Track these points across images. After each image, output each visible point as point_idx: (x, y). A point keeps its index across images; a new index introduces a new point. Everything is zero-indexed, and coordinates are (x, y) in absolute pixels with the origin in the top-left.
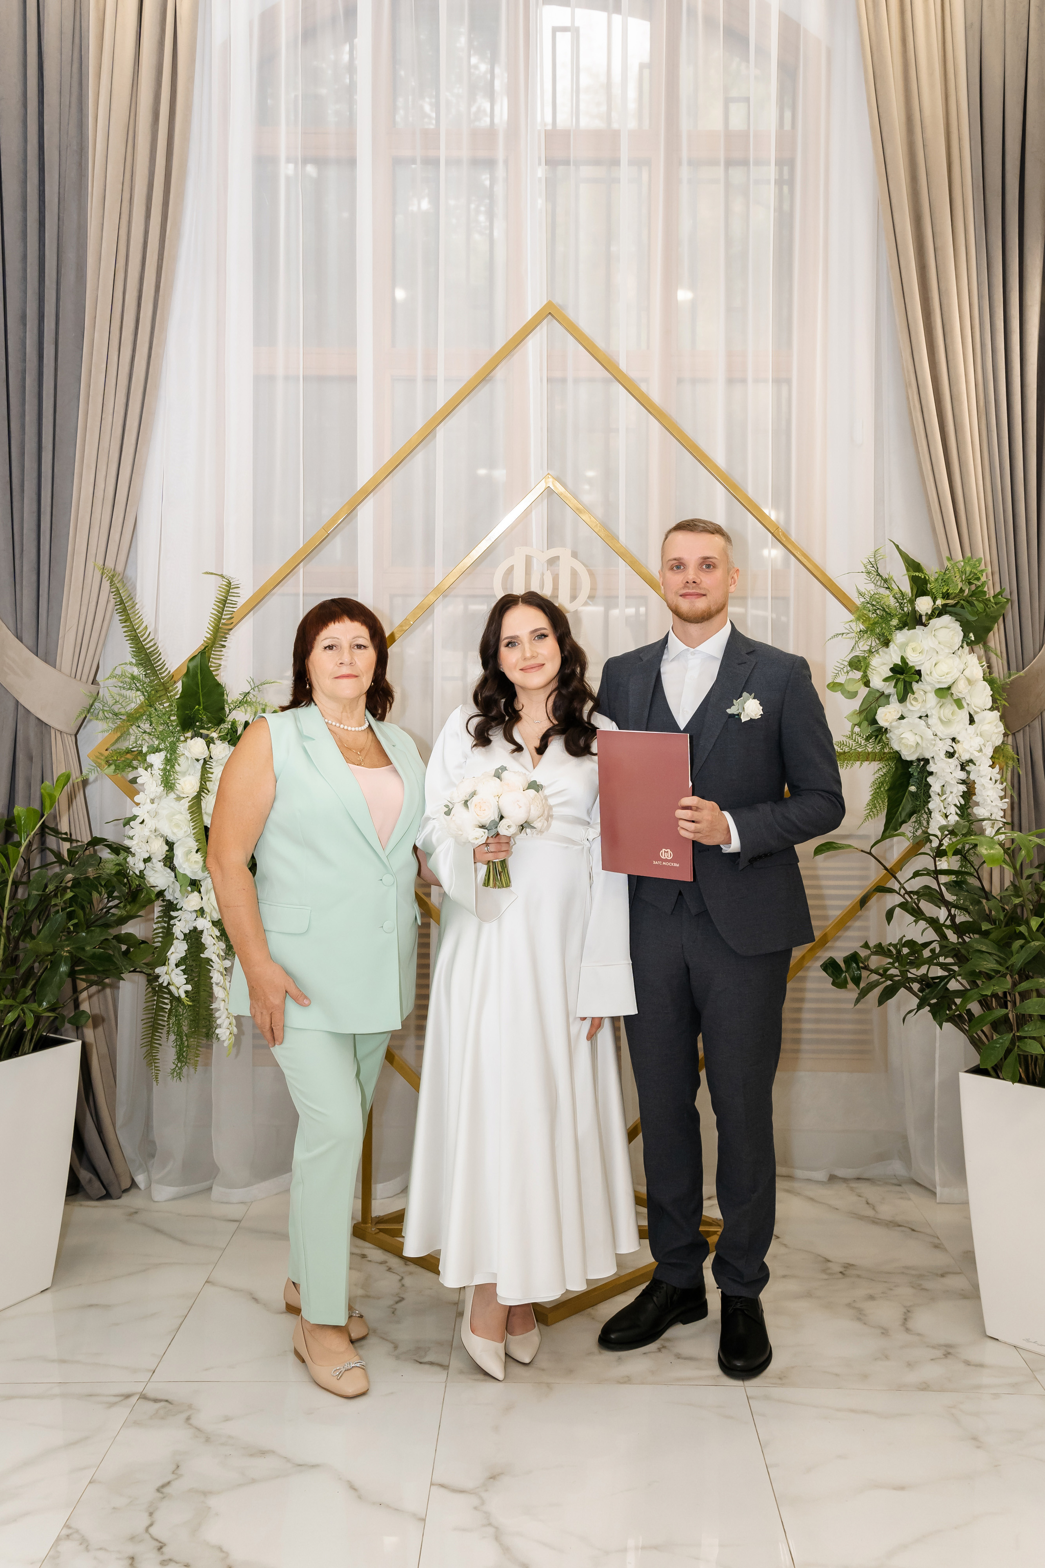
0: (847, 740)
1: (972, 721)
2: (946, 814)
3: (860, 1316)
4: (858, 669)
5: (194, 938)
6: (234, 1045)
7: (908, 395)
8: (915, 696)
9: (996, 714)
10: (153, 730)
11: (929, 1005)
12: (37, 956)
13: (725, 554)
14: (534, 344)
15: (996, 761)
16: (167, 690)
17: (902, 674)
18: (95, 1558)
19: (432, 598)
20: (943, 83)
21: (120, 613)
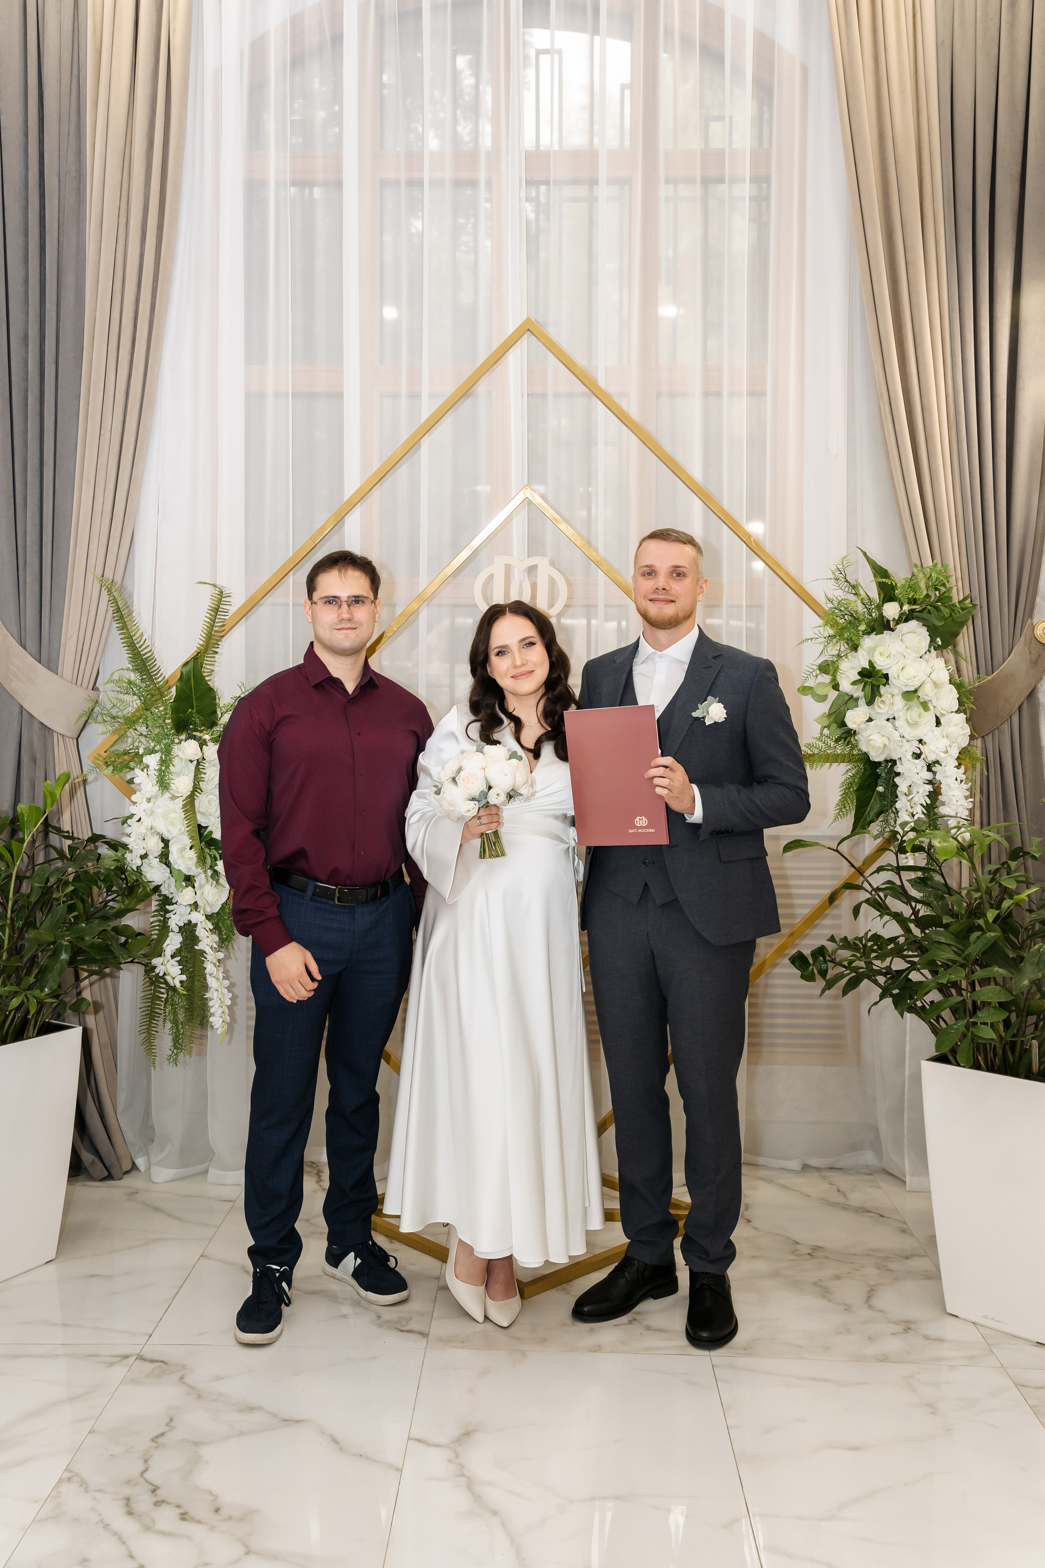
0: (817, 742)
1: (938, 723)
2: (912, 813)
3: (825, 1292)
4: (826, 673)
5: (189, 931)
6: (227, 1033)
7: (880, 406)
8: (883, 698)
9: (962, 716)
10: (149, 733)
11: (892, 995)
12: (39, 945)
13: (695, 563)
14: (515, 359)
15: (963, 762)
16: (162, 695)
17: (870, 677)
18: (94, 1499)
19: (415, 606)
20: (915, 100)
21: (117, 620)
